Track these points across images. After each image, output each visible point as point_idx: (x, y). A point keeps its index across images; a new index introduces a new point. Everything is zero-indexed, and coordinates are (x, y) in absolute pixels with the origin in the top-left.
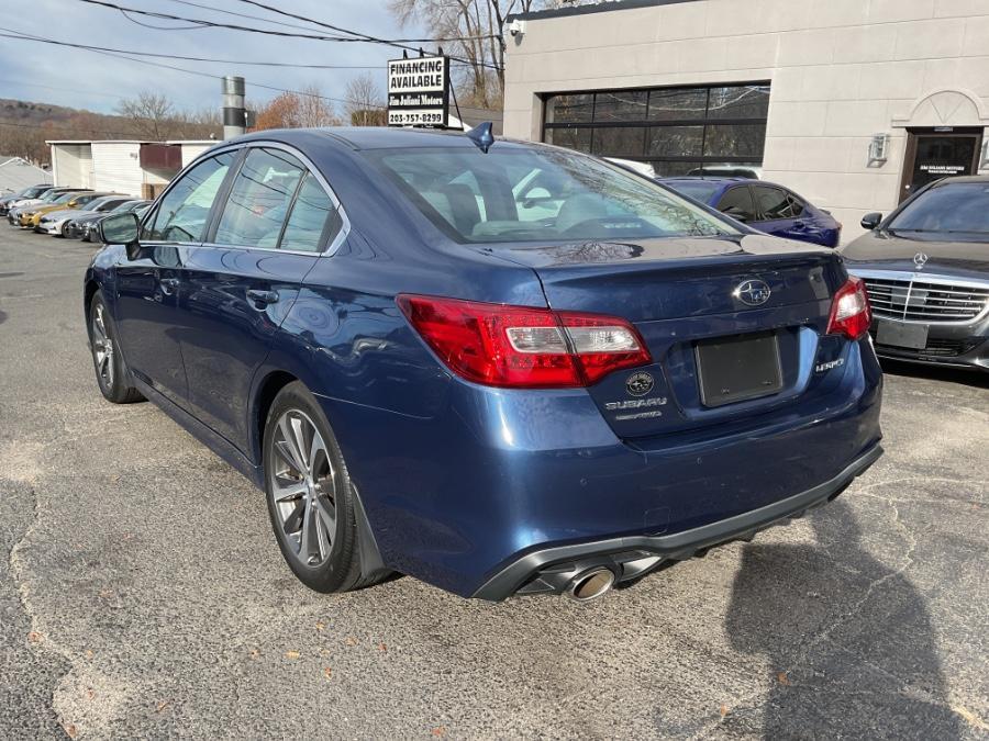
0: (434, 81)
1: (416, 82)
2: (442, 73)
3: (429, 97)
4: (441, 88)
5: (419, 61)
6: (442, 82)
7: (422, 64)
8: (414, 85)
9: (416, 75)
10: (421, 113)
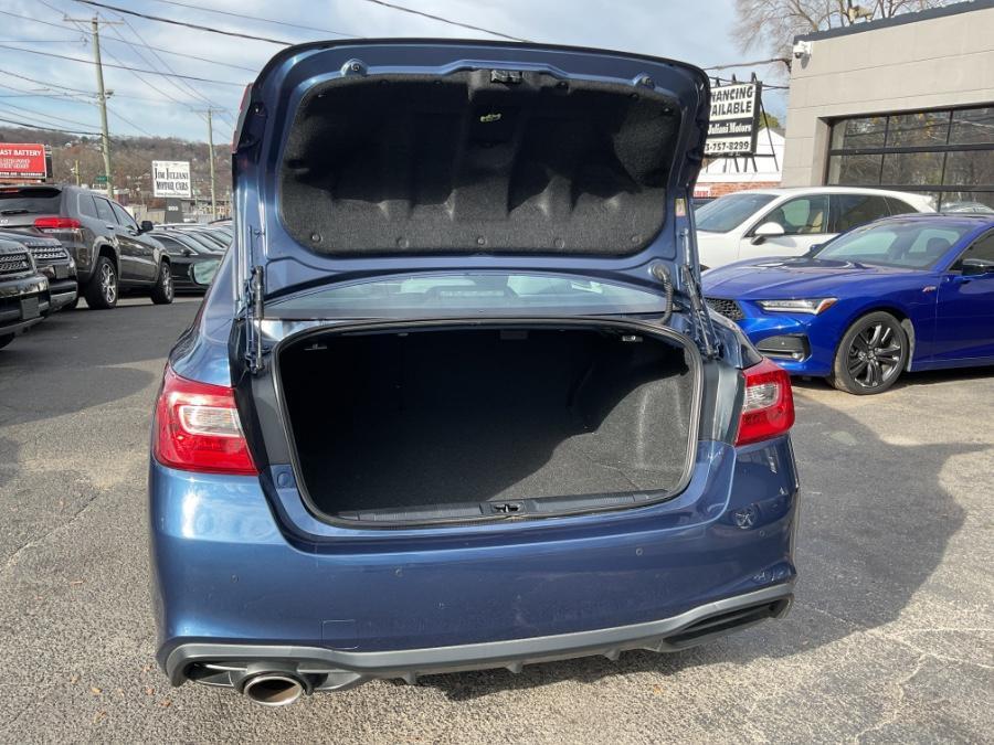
0: (744, 108)
1: (726, 110)
2: (753, 99)
3: (738, 124)
4: (751, 115)
5: (730, 88)
6: (752, 109)
7: (733, 91)
8: (724, 113)
9: (726, 103)
10: (728, 140)
